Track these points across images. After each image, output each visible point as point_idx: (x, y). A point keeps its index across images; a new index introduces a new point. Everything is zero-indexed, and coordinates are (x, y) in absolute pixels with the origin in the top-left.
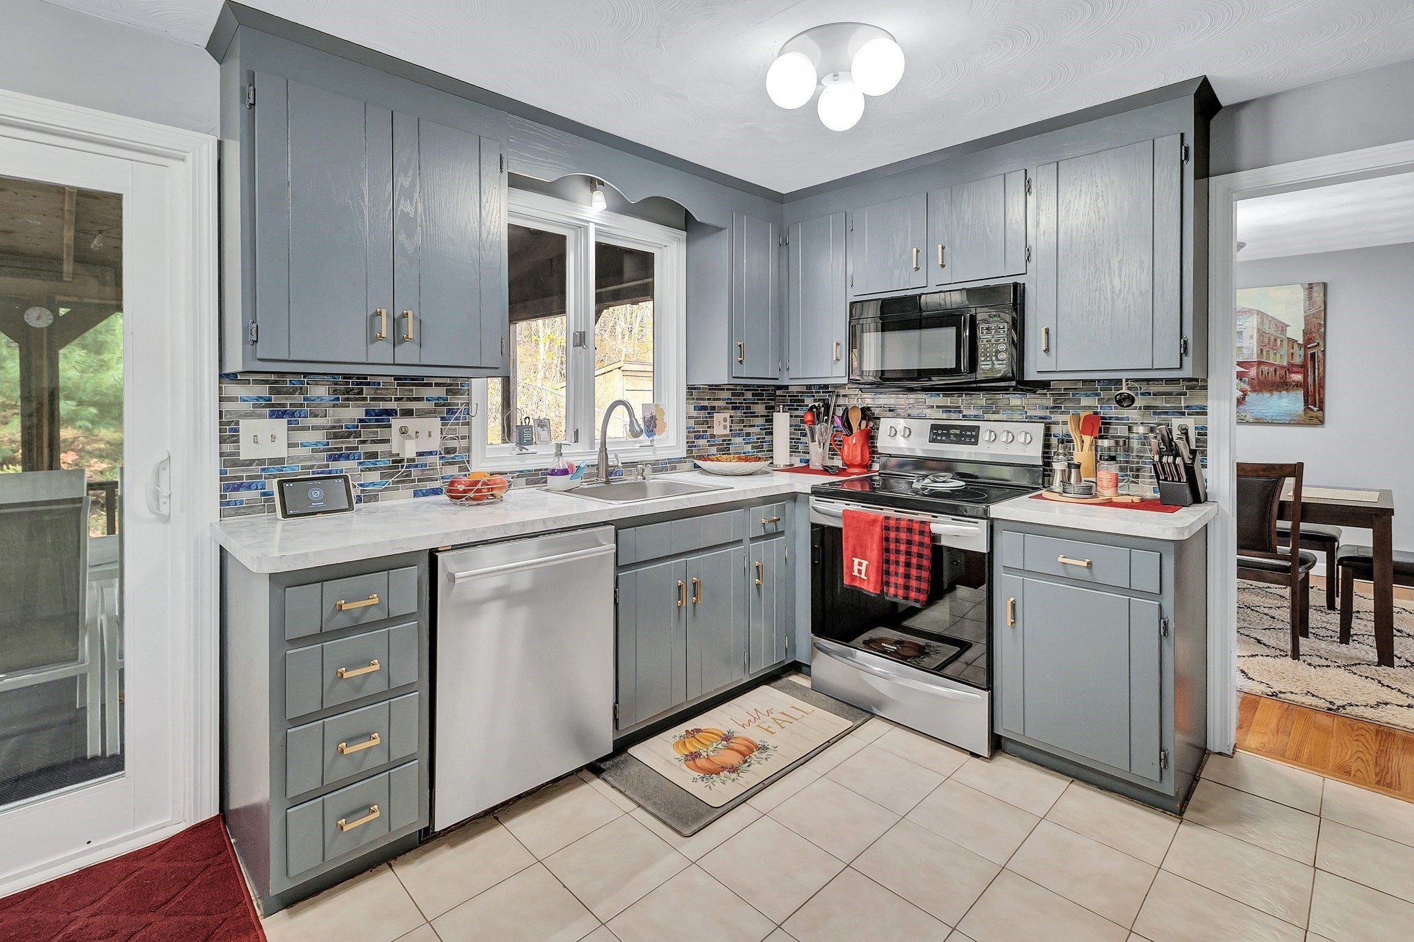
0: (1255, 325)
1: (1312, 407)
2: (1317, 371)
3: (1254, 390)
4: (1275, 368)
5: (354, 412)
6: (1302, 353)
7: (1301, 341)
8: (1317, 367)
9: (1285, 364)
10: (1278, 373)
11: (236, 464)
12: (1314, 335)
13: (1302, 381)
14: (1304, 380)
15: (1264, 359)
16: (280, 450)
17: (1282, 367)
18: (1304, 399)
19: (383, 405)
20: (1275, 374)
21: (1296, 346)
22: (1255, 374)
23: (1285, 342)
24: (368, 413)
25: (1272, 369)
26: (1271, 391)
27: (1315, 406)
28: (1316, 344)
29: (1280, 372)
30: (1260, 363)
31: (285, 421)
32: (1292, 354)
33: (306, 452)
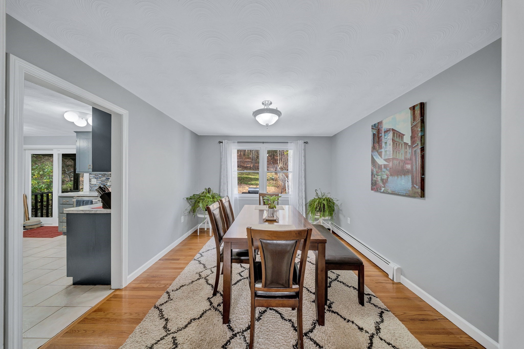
0: (391, 138)
1: (415, 186)
2: (417, 162)
3: (391, 175)
4: (399, 161)
5: (104, 178)
6: (410, 151)
7: (410, 144)
8: (417, 160)
9: (403, 158)
10: (400, 164)
11: (91, 184)
12: (416, 139)
13: (411, 169)
14: (411, 168)
15: (395, 156)
16: (96, 183)
17: (402, 161)
18: (412, 180)
19: (108, 177)
20: (399, 165)
21: (408, 147)
22: (391, 166)
23: (403, 145)
24: (106, 178)
25: (398, 162)
26: (397, 175)
27: (417, 185)
28: (417, 144)
29: (401, 164)
30: (393, 159)
31: (96, 179)
32: (406, 152)
33: (99, 183)
